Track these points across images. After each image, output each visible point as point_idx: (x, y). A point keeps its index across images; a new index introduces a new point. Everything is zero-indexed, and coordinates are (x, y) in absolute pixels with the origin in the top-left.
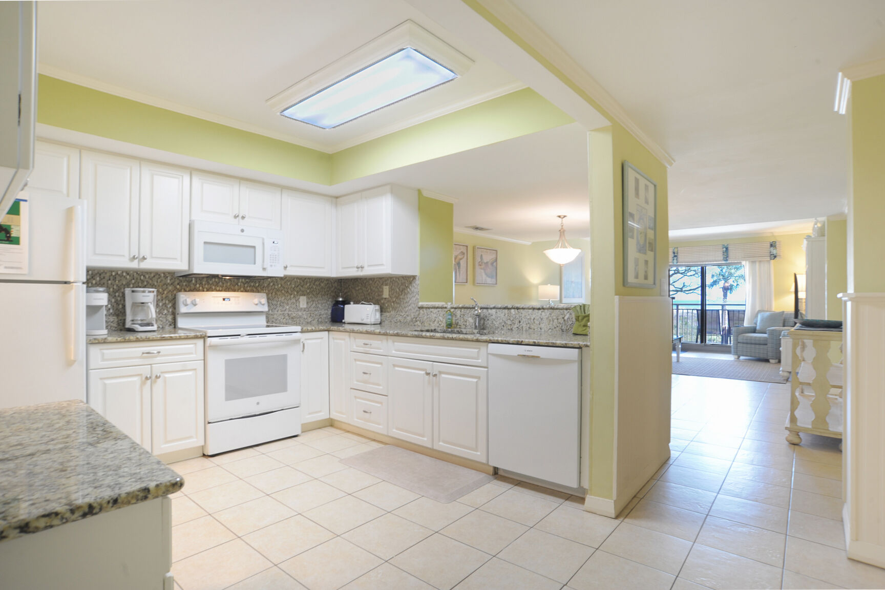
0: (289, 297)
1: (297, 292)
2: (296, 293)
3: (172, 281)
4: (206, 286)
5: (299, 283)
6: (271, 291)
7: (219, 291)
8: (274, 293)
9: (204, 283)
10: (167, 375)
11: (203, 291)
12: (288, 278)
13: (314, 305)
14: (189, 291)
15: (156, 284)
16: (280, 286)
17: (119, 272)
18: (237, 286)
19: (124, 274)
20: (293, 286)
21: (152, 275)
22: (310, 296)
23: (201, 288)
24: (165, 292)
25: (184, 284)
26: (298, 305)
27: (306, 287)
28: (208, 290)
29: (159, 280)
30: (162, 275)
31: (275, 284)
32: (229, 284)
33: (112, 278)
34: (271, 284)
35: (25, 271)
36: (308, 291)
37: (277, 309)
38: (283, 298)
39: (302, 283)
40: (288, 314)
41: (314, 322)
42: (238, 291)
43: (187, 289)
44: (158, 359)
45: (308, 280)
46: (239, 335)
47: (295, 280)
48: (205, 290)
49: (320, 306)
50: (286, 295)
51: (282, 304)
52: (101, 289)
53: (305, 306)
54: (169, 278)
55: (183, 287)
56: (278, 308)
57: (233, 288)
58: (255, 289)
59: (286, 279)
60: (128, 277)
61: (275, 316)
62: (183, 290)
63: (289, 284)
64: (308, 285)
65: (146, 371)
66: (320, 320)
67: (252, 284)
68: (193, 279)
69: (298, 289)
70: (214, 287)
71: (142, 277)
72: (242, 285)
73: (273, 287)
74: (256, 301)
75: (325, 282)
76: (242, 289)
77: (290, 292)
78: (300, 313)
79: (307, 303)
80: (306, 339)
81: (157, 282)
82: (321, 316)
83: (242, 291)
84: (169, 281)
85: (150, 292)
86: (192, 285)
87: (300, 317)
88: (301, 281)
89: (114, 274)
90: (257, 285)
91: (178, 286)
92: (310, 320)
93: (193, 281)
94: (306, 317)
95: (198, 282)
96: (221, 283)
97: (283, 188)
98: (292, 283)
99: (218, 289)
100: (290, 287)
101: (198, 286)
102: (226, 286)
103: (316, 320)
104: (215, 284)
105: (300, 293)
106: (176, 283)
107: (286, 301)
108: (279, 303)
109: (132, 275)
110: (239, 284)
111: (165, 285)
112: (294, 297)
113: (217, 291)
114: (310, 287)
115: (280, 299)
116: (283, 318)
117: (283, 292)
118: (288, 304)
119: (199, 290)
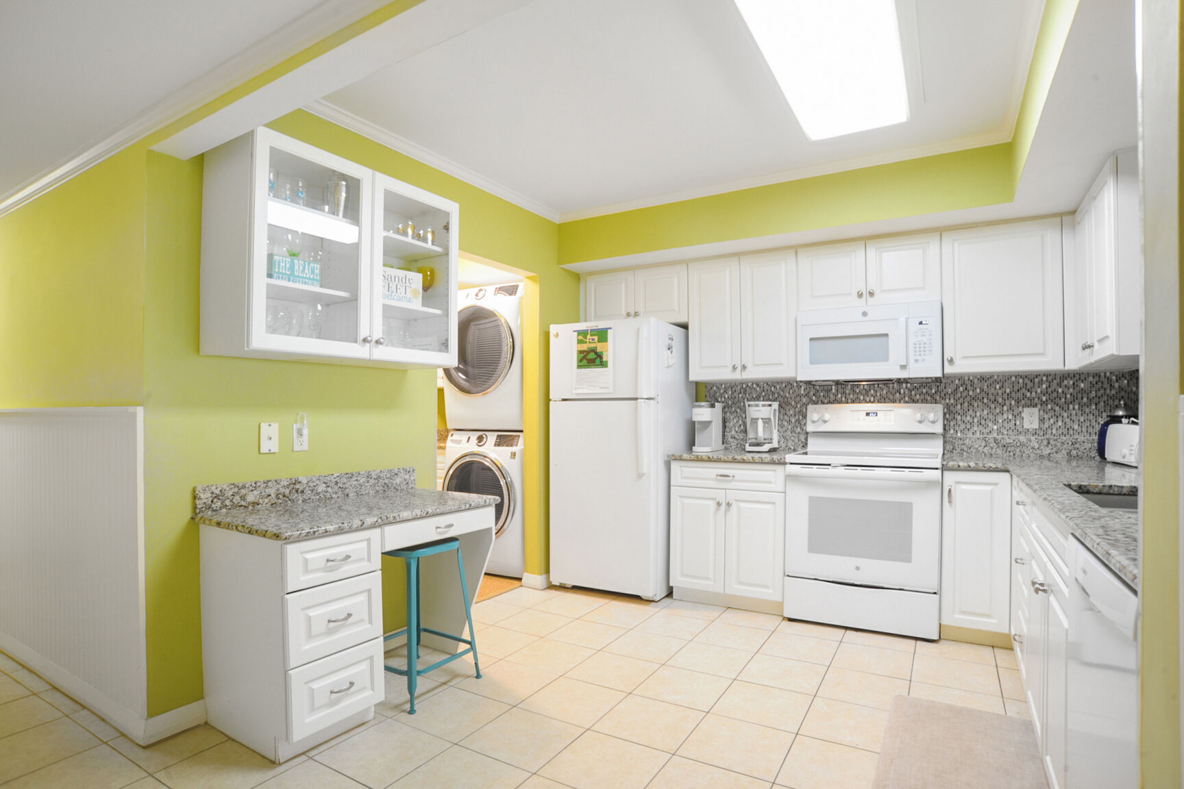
0: (998, 410)
1: (1018, 401)
2: (1013, 402)
3: (807, 391)
4: (851, 396)
5: (1021, 385)
6: (962, 400)
7: (870, 402)
8: (966, 404)
9: (847, 392)
10: (742, 505)
11: (848, 403)
12: (996, 377)
13: (1060, 423)
14: (828, 403)
15: (787, 396)
16: (978, 390)
17: (749, 385)
18: (898, 394)
19: (755, 386)
20: (1008, 391)
21: (784, 385)
22: (1049, 407)
23: (843, 399)
24: (799, 406)
25: (822, 394)
26: (1018, 423)
27: (1039, 390)
28: (853, 402)
29: (791, 391)
30: (795, 384)
31: (969, 387)
32: (885, 392)
33: (742, 391)
34: (961, 389)
35: (612, 391)
36: (1044, 399)
37: (971, 431)
38: (985, 412)
39: (1030, 385)
40: (995, 440)
41: (1059, 456)
42: (900, 402)
43: (826, 401)
44: (734, 485)
45: (1045, 378)
46: (829, 465)
47: (1013, 378)
48: (849, 401)
49: (1076, 427)
50: (993, 406)
51: (983, 422)
52: (703, 404)
53: (1036, 425)
54: (803, 388)
55: (820, 399)
56: (976, 429)
57: (891, 397)
58: (929, 398)
59: (991, 381)
60: (758, 389)
61: (967, 442)
62: (820, 402)
63: (998, 387)
64: (1044, 386)
65: (720, 495)
66: (1074, 452)
67: (924, 391)
68: (833, 387)
69: (1020, 395)
70: (862, 398)
71: (773, 389)
72: (907, 392)
73: (965, 394)
74: (918, 416)
75: (1091, 379)
76: (907, 399)
77: (1000, 400)
78: (1022, 438)
79: (1042, 420)
80: (957, 483)
81: (789, 393)
82: (1076, 446)
83: (907, 402)
84: (802, 392)
85: (764, 405)
86: (832, 396)
87: (1022, 445)
88: (1026, 381)
89: (744, 386)
90: (933, 391)
91: (814, 398)
92: (1047, 451)
93: (833, 391)
94: (1037, 446)
95: (840, 390)
96: (872, 391)
97: (941, 231)
98: (1006, 384)
99: (868, 399)
100: (1000, 392)
101: (840, 396)
102: (880, 395)
103: (1064, 452)
104: (864, 392)
105: (1023, 402)
106: (812, 393)
107: (991, 416)
108: (976, 420)
109: (762, 387)
110: (902, 391)
111: (799, 397)
112: (1010, 408)
113: (866, 402)
114: (1050, 391)
115: (978, 414)
116: (984, 444)
117: (985, 401)
118: (995, 422)
119: (841, 402)
